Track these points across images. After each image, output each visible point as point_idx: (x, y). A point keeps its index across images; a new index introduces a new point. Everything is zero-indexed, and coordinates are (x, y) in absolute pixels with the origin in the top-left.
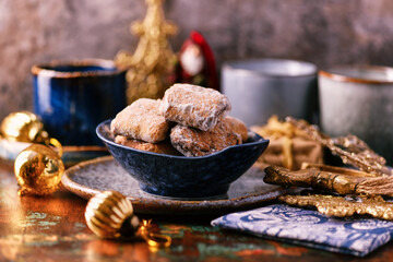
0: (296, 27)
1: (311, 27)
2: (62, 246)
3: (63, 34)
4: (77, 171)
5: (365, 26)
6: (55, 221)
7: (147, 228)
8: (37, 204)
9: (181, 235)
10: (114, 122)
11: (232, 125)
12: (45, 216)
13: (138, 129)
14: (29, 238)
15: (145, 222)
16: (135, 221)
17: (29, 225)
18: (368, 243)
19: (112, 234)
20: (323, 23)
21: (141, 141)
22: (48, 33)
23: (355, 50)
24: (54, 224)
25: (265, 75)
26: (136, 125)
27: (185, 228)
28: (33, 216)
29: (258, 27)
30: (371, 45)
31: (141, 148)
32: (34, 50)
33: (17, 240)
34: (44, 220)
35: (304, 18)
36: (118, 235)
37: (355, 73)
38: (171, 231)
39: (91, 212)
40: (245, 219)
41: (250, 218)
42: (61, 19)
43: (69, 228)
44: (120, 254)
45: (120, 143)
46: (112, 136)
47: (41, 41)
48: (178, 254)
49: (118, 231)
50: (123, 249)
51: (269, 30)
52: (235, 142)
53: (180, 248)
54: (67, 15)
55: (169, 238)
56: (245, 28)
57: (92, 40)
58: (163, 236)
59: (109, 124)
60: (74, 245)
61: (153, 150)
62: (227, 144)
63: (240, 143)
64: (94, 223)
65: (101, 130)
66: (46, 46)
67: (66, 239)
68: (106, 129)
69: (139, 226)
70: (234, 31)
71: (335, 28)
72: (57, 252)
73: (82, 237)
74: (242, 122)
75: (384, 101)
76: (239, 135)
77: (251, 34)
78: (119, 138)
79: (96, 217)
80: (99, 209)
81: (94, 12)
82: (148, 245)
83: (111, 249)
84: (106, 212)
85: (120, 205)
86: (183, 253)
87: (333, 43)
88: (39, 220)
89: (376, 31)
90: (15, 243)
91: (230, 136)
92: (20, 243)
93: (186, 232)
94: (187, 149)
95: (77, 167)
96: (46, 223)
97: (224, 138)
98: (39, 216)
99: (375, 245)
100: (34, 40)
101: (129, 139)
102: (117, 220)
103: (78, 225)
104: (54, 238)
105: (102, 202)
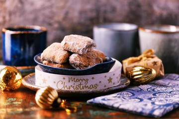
0: (126, 8)
1: (133, 8)
2: (25, 113)
3: (18, 14)
4: (29, 78)
5: (158, 7)
6: (20, 101)
7: (65, 104)
8: (11, 94)
9: (81, 106)
10: (42, 54)
11: (98, 54)
12: (15, 99)
13: (54, 58)
14: (9, 110)
15: (63, 101)
16: (59, 100)
17: (8, 104)
18: (162, 111)
19: (48, 107)
20: (139, 6)
21: (55, 63)
22: (10, 14)
23: (154, 18)
24: (20, 103)
25: (113, 30)
26: (52, 55)
27: (82, 103)
28: (9, 100)
29: (108, 8)
30: (161, 15)
31: (55, 66)
32: (4, 22)
33: (3, 111)
34: (15, 101)
35: (130, 4)
36: (51, 107)
37: (156, 28)
38: (76, 105)
39: (38, 97)
40: (104, 100)
41: (106, 99)
42: (16, 7)
43: (27, 105)
44: (53, 116)
45: (45, 64)
46: (42, 61)
47: (7, 18)
48: (80, 115)
49: (51, 105)
50: (54, 114)
51: (114, 10)
52: (99, 62)
53: (81, 113)
54: (20, 5)
55: (75, 108)
56: (103, 9)
57: (32, 16)
58: (72, 107)
59: (40, 55)
60: (31, 113)
61: (61, 67)
62: (96, 63)
63: (102, 62)
64: (40, 102)
65: (36, 58)
66: (10, 20)
67: (27, 110)
68: (39, 57)
69: (61, 103)
70: (98, 10)
71: (145, 8)
72: (23, 116)
73: (34, 108)
74: (102, 52)
75: (170, 41)
76: (101, 59)
77: (105, 12)
78: (44, 62)
79: (41, 99)
80: (42, 95)
81: (32, 4)
82: (66, 111)
83: (48, 114)
84: (45, 96)
85: (52, 93)
86: (83, 114)
87: (144, 15)
88: (13, 101)
89: (163, 9)
90: (3, 112)
91: (97, 59)
92: (5, 112)
93: (83, 105)
94: (77, 66)
95: (29, 76)
96: (16, 103)
97: (94, 60)
98: (12, 99)
99: (165, 112)
100: (4, 17)
101: (50, 62)
102: (50, 100)
103: (31, 103)
104: (21, 110)
105: (43, 92)
